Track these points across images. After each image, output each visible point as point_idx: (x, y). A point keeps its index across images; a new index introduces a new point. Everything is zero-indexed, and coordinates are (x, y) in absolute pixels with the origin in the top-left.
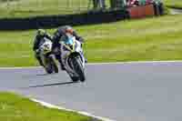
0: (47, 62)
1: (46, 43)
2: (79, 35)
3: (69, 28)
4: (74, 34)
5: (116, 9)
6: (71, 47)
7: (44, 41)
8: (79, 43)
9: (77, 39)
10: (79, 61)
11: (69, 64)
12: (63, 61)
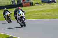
0: (8, 19)
1: (7, 13)
2: (23, 10)
3: (20, 8)
4: (22, 10)
5: (18, 4)
6: (21, 15)
7: (7, 12)
8: (23, 13)
9: (23, 12)
10: (24, 19)
11: (20, 20)
12: (18, 19)
